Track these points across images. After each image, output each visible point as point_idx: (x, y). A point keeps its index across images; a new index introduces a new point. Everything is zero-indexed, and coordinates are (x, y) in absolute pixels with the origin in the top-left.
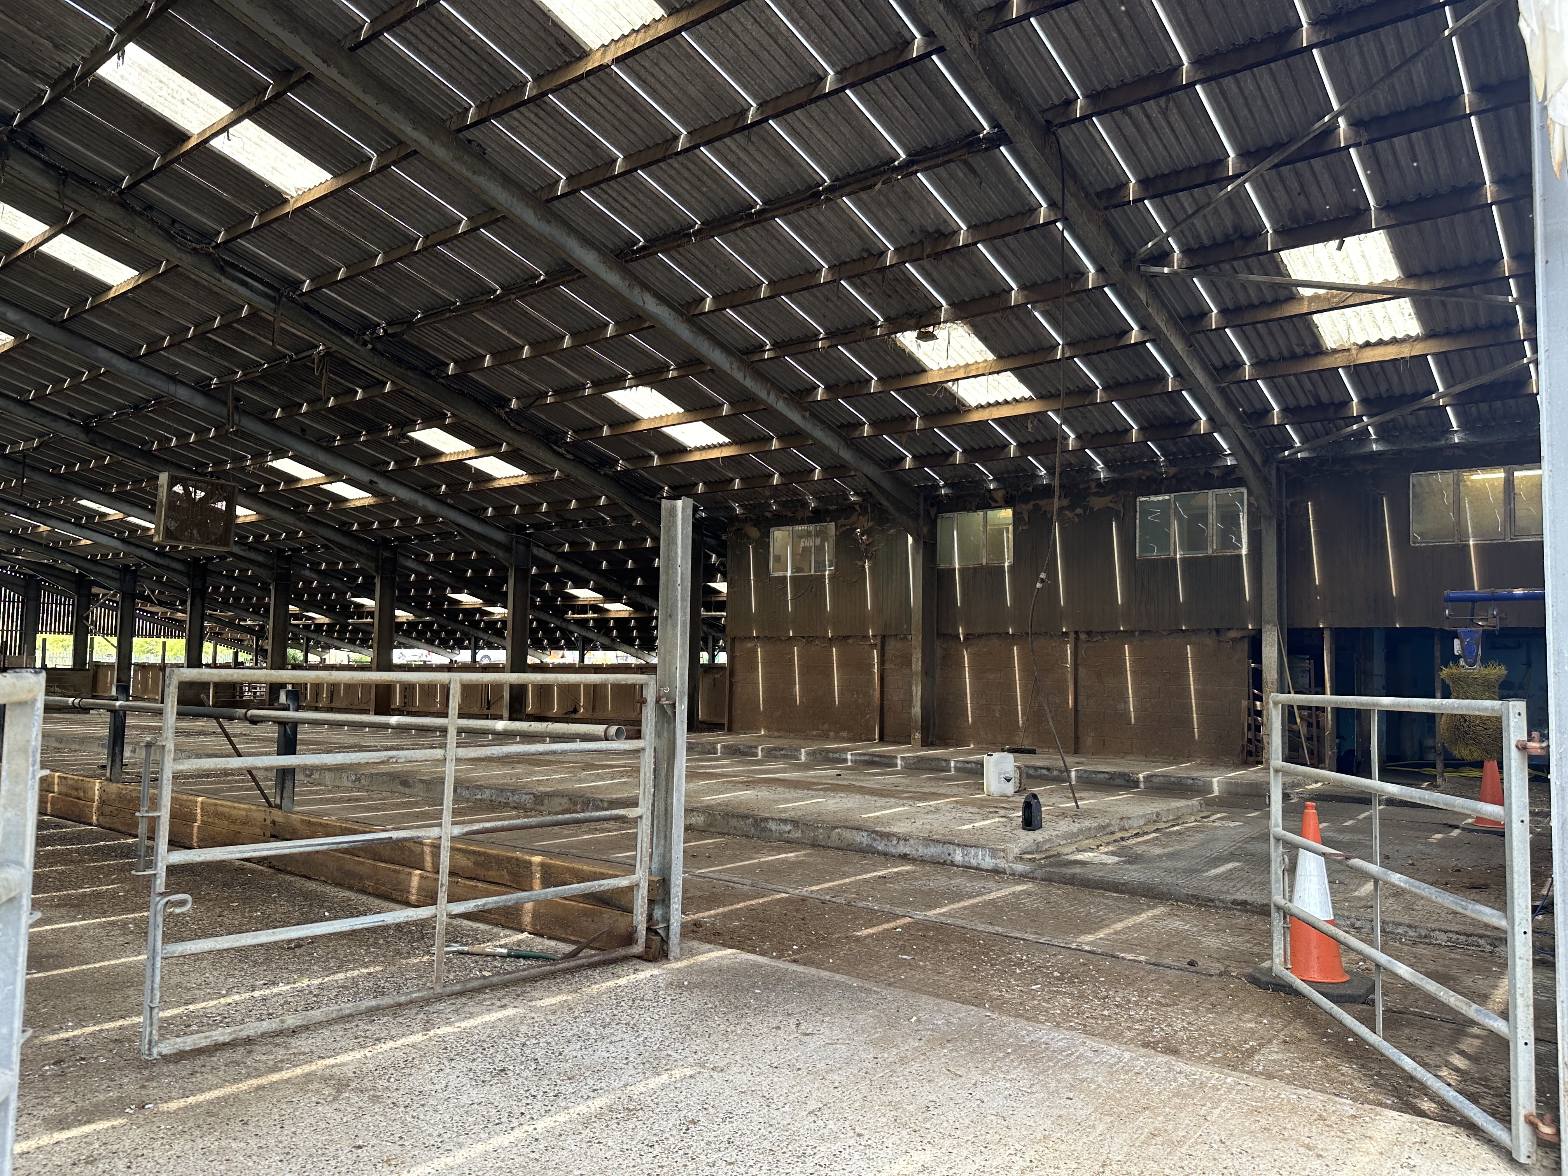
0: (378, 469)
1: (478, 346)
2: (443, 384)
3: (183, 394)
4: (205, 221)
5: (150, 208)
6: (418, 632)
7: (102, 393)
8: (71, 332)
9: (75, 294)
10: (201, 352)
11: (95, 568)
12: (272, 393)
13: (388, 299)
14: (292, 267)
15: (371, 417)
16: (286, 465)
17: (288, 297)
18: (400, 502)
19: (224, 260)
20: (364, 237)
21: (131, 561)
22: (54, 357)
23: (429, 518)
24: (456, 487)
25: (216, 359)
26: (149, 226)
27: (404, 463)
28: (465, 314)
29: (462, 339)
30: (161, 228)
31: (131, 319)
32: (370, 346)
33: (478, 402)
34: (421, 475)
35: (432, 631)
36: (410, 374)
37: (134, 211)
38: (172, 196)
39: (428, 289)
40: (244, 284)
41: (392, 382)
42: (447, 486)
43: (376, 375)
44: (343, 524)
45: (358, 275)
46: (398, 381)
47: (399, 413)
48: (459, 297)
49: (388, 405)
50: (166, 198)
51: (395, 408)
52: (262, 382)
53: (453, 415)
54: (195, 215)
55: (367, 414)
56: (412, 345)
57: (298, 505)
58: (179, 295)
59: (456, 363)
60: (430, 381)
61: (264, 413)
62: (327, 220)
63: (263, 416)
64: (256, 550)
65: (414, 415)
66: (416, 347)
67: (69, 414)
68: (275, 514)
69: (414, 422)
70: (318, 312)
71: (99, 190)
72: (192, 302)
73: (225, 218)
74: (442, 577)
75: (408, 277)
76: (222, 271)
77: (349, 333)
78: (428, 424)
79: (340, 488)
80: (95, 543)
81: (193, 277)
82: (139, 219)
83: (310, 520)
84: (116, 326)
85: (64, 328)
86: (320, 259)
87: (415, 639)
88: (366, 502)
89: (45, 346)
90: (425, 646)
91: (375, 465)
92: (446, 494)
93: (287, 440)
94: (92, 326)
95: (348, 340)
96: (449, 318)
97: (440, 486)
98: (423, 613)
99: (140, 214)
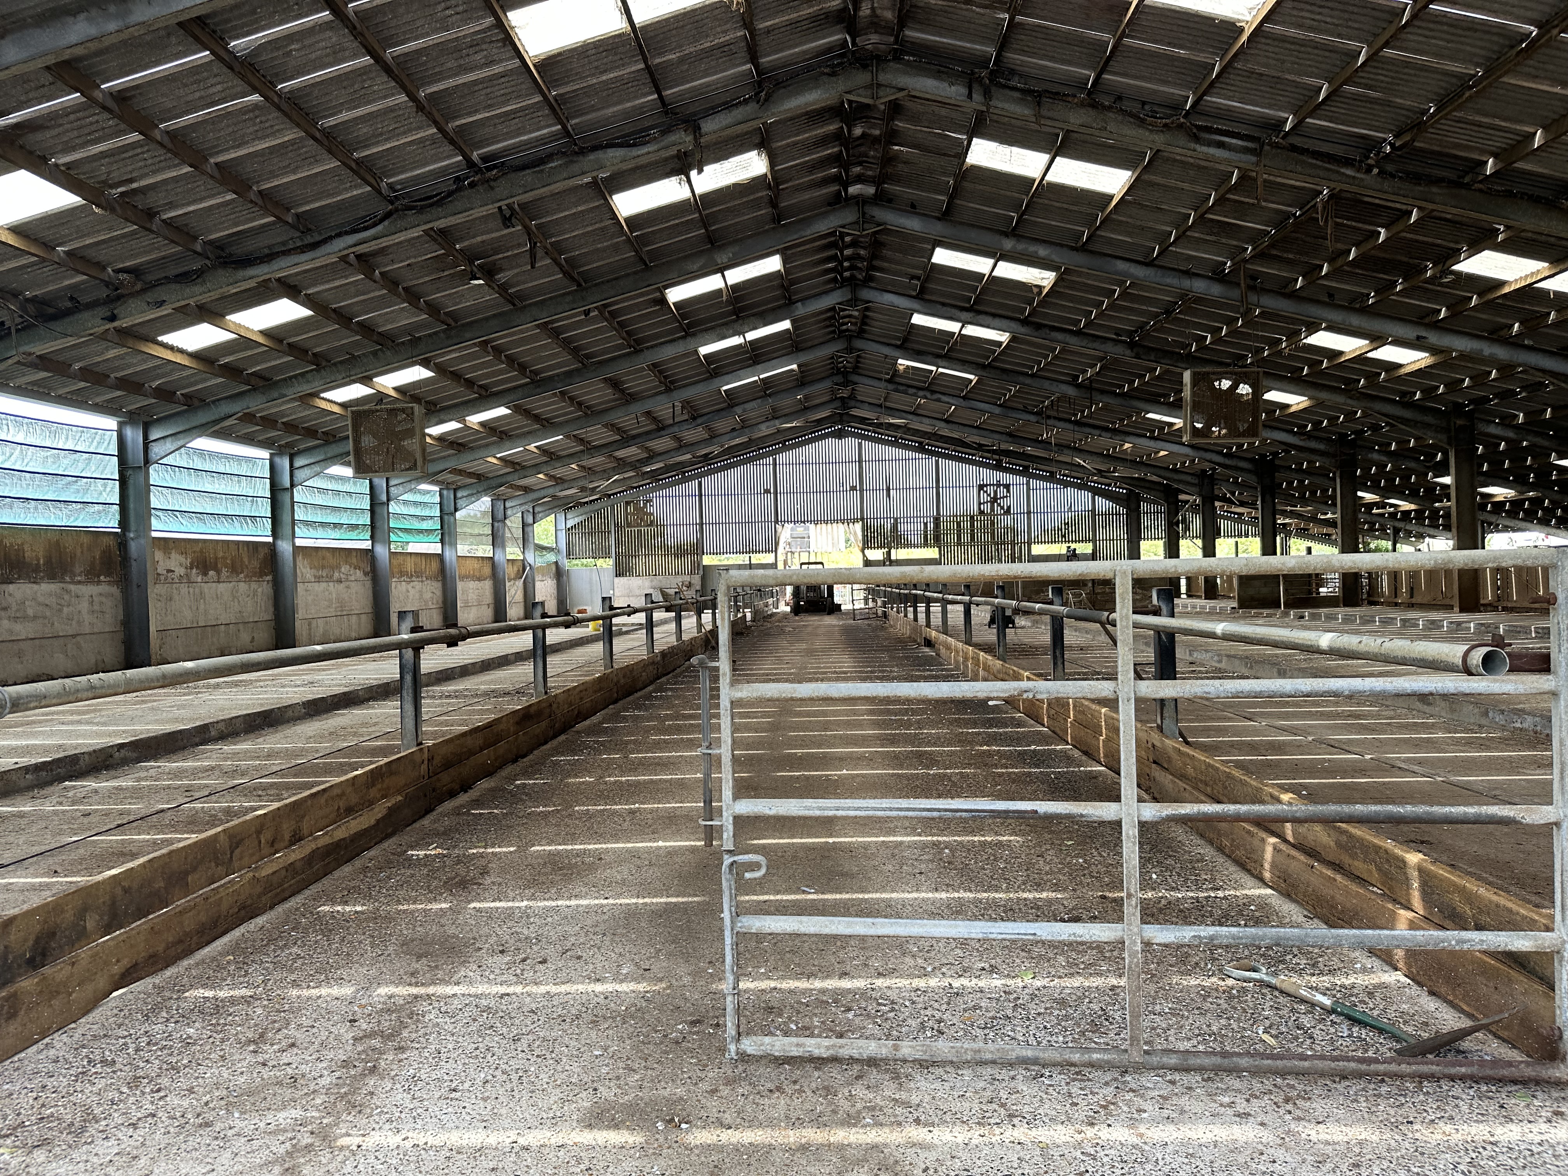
0: (1427, 320)
1: (1520, 122)
2: (1481, 191)
3: (1199, 286)
4: (1172, 91)
5: (1120, 98)
6: (1526, 511)
7: (1136, 306)
8: (1092, 252)
9: (1088, 214)
10: (1208, 238)
11: (1176, 477)
12: (1289, 262)
13: (1389, 104)
14: (1270, 107)
15: (1405, 259)
16: (1323, 339)
17: (1270, 144)
18: (1462, 356)
19: (1196, 126)
20: (1339, 36)
21: (1207, 466)
22: (1089, 282)
23: (1506, 369)
24: (1532, 322)
25: (1224, 241)
26: (1120, 118)
27: (1457, 306)
28: (1490, 85)
29: (1497, 122)
30: (1131, 115)
31: (1139, 223)
32: (1376, 171)
33: (1536, 200)
34: (1484, 316)
35: (1545, 509)
36: (1435, 190)
37: (1104, 107)
38: (1136, 77)
39: (1436, 71)
40: (1221, 145)
41: (1419, 208)
42: (1521, 323)
43: (1398, 206)
44: (1403, 394)
45: (1341, 86)
46: (1423, 204)
47: (1438, 245)
48: (1478, 65)
49: (1421, 238)
50: (1132, 82)
51: (1430, 240)
52: (1274, 252)
53: (1507, 227)
54: (1162, 89)
55: (1399, 257)
56: (1433, 152)
57: (1348, 381)
58: (1172, 182)
59: (1496, 156)
60: (1463, 192)
61: (1286, 287)
62: (1292, 32)
63: (1285, 290)
64: (1317, 438)
65: (1457, 242)
66: (1439, 153)
67: (1116, 334)
68: (1324, 395)
69: (1458, 252)
70: (1307, 150)
71: (1070, 99)
72: (1186, 186)
73: (1189, 79)
74: (1539, 441)
75: (1407, 64)
76: (1197, 139)
77: (1348, 162)
78: (1475, 248)
79: (1389, 353)
80: (1171, 453)
81: (1178, 158)
82: (1111, 114)
83: (1363, 396)
84: (1129, 234)
85: (1086, 251)
86: (1297, 85)
87: (1522, 520)
88: (1422, 364)
89: (1080, 274)
90: (1538, 526)
91: (1422, 318)
92: (1519, 334)
93: (1315, 311)
94: (1110, 242)
95: (1349, 172)
96: (1471, 97)
97: (1513, 325)
98: (1524, 489)
99: (1110, 108)
